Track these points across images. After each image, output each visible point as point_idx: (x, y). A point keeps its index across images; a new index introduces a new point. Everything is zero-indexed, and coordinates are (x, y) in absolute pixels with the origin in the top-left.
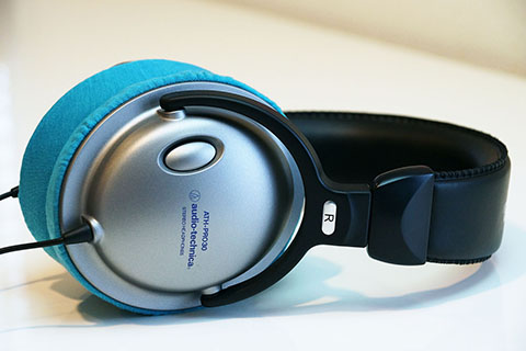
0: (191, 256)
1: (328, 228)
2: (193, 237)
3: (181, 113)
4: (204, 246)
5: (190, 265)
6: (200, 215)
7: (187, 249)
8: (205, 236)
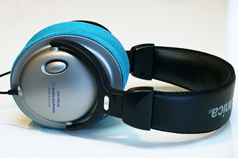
0: (54, 108)
1: (106, 107)
2: (53, 101)
4: (58, 105)
5: (54, 112)
6: (56, 92)
7: (51, 105)
8: (58, 101)
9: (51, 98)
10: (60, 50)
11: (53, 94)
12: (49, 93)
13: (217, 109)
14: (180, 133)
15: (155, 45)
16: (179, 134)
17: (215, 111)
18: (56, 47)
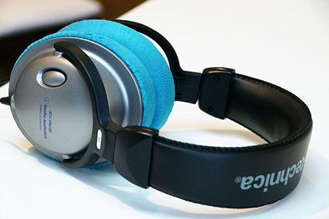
6: (48, 112)
7: (43, 128)
8: (50, 125)
9: (43, 118)
10: (64, 56)
11: (45, 114)
12: (41, 111)
13: (251, 178)
14: (190, 201)
15: (236, 72)
16: (188, 202)
17: (248, 181)
18: (60, 51)
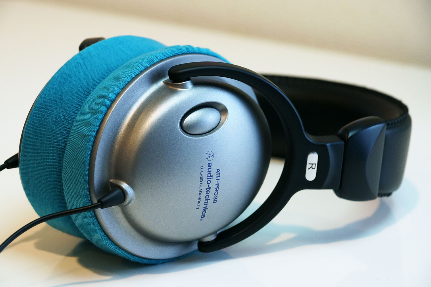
0: (205, 209)
1: (311, 175)
2: (208, 192)
3: (189, 84)
4: (215, 199)
5: (203, 217)
6: (214, 172)
7: (203, 203)
8: (217, 190)
9: (205, 187)
12: (202, 177)
